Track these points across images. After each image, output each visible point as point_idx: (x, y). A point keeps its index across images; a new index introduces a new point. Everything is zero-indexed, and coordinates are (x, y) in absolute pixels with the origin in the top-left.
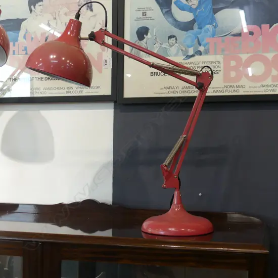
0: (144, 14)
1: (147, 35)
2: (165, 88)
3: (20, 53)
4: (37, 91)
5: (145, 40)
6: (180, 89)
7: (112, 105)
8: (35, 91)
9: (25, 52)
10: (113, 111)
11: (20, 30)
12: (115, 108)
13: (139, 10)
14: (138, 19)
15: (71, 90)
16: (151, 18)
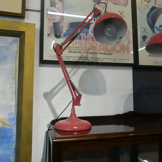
0: (145, 30)
1: (146, 39)
2: (155, 62)
3: (90, 40)
4: (99, 59)
5: (146, 41)
6: (160, 63)
7: (131, 68)
8: (98, 59)
9: (92, 40)
10: (132, 71)
11: (89, 28)
12: (133, 70)
13: (143, 28)
14: (142, 32)
15: (116, 60)
16: (147, 32)
